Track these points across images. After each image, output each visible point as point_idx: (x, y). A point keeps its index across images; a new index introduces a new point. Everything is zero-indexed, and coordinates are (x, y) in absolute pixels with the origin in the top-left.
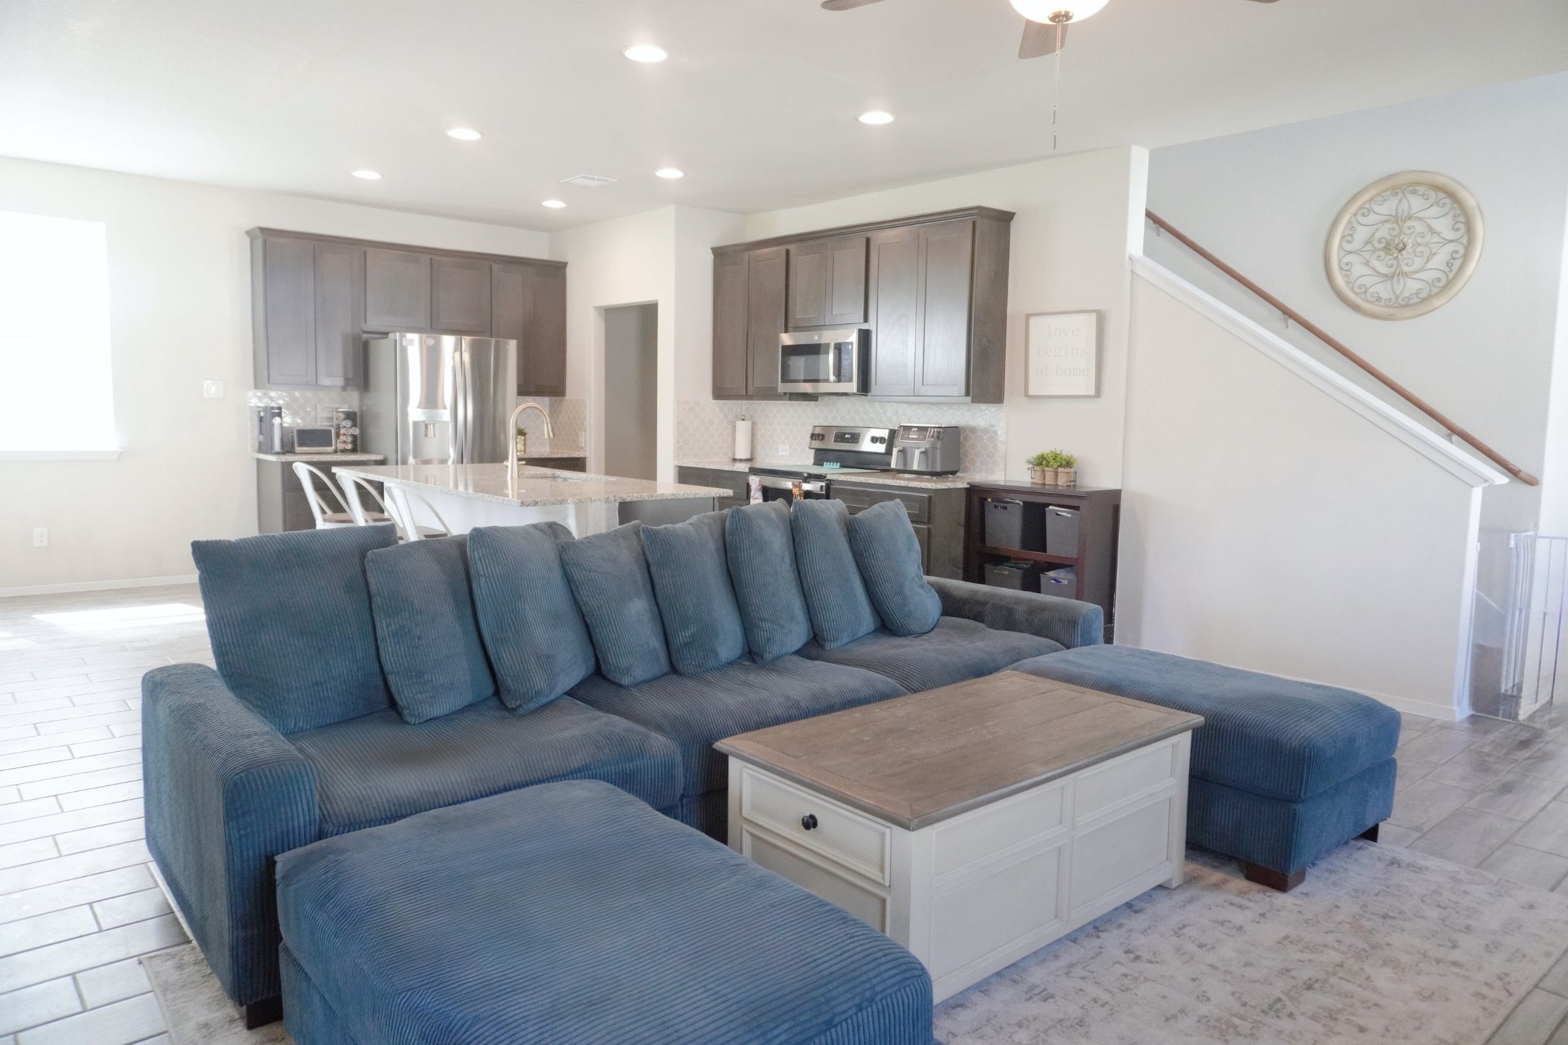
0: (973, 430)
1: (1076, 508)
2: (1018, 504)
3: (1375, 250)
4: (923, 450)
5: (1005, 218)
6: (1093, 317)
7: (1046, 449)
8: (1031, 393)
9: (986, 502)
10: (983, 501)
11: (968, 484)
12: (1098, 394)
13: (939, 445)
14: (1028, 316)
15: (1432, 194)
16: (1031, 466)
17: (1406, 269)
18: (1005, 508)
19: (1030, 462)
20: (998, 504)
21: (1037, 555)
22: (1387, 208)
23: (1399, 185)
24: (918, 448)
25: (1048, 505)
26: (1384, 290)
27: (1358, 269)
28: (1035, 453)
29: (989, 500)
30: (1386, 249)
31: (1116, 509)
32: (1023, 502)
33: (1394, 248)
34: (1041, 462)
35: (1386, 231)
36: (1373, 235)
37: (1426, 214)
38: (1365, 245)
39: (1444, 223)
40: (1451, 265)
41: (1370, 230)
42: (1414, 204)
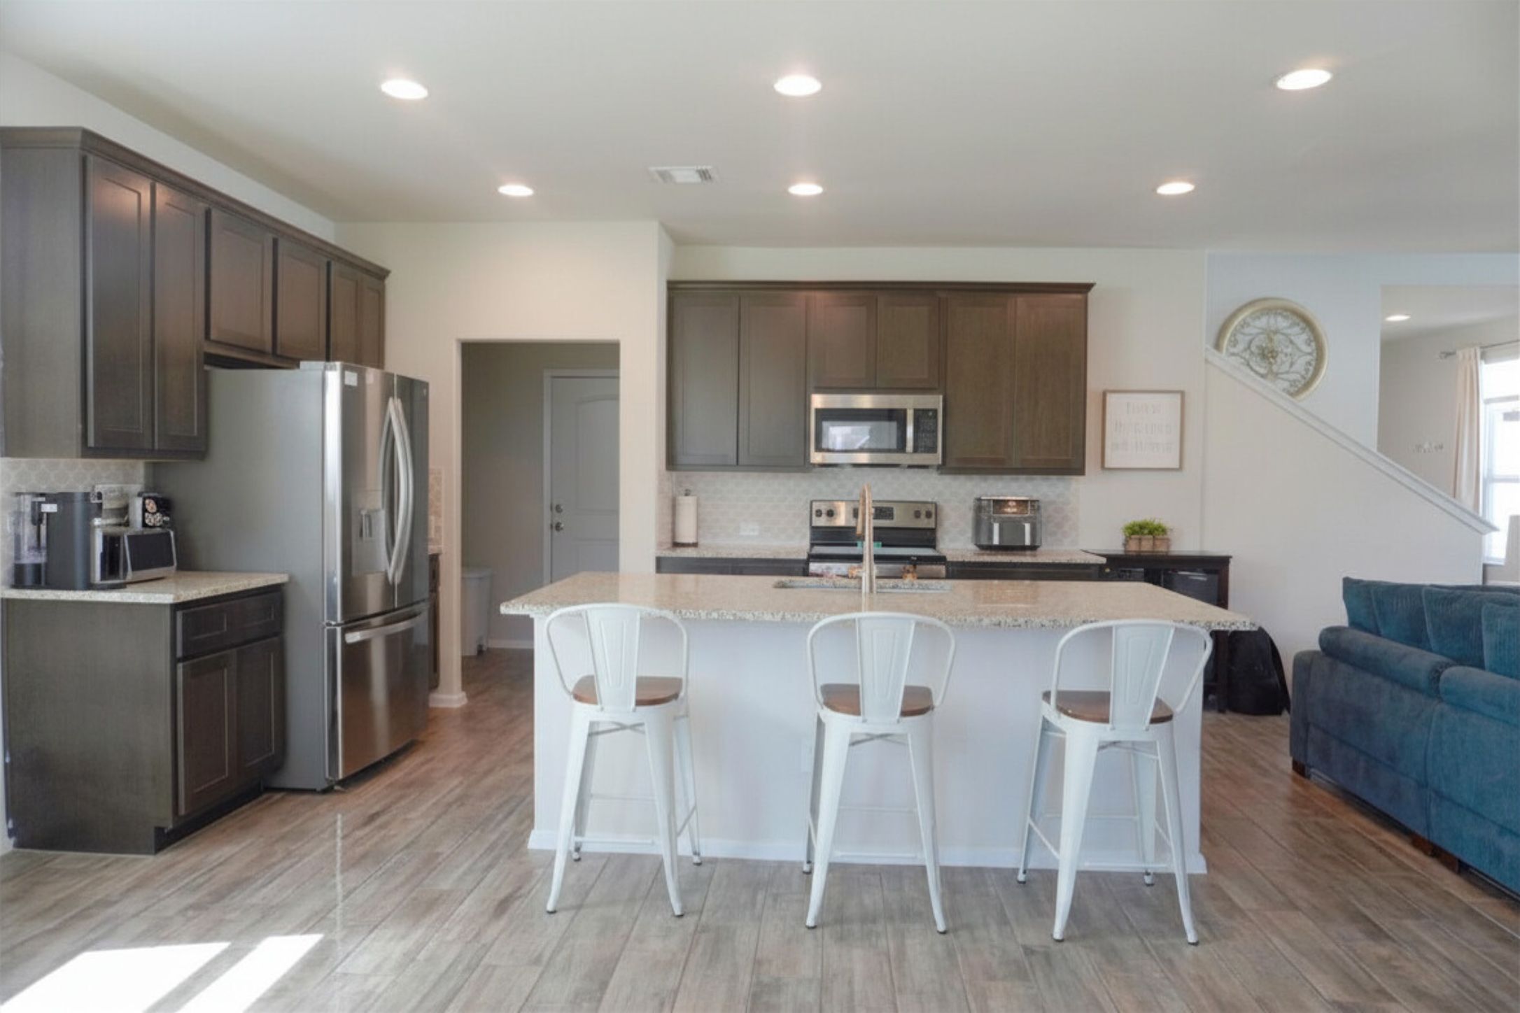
1: (1216, 572)
3: (1253, 354)
6: (1178, 397)
8: (1108, 465)
12: (1181, 467)
14: (1105, 393)
15: (1292, 317)
17: (1276, 371)
23: (1270, 307)
30: (1262, 354)
33: (1267, 354)
35: (1261, 341)
36: (1251, 342)
37: (1289, 331)
38: (1245, 350)
39: (1301, 339)
40: (1307, 370)
41: (1248, 338)
42: (1282, 323)
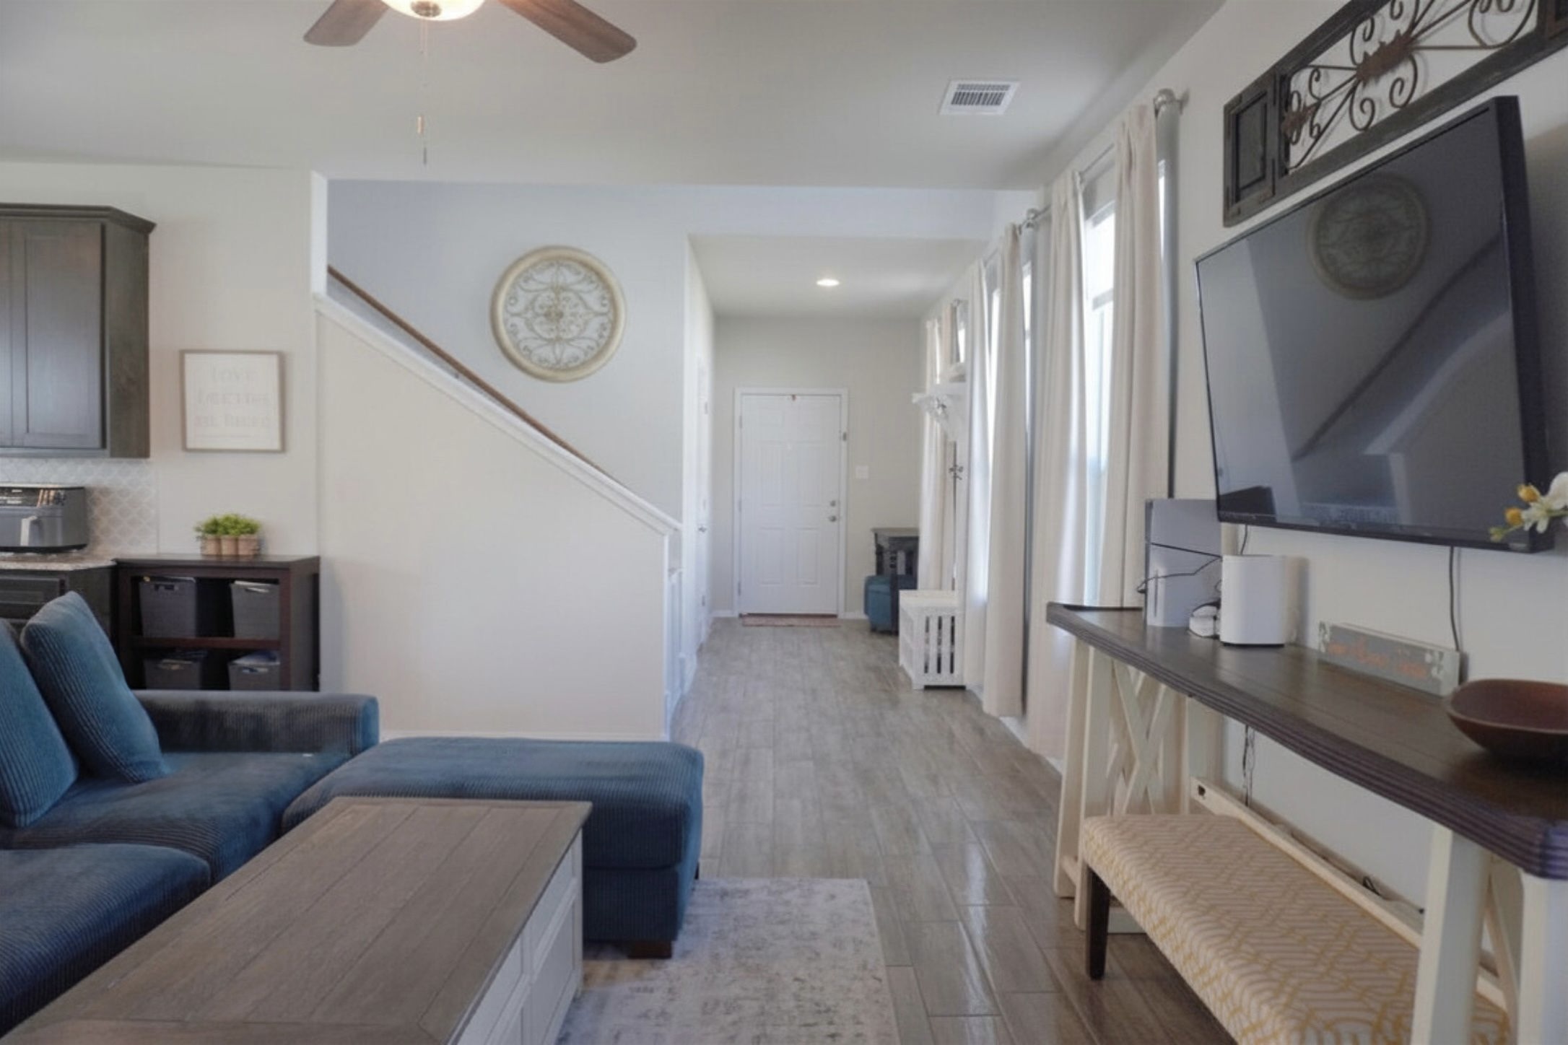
0: (105, 492)
1: (275, 582)
2: (191, 581)
3: (537, 315)
4: (34, 518)
5: (142, 229)
6: (274, 360)
7: (220, 512)
8: (190, 445)
9: (140, 584)
10: (137, 581)
11: (112, 560)
12: (283, 449)
13: (59, 512)
14: (183, 353)
15: (583, 270)
16: (200, 534)
17: (565, 336)
18: (171, 588)
19: (198, 530)
20: (158, 583)
21: (222, 642)
22: (547, 276)
23: (555, 257)
24: (27, 516)
25: (233, 580)
26: (546, 352)
27: (523, 333)
28: (206, 517)
29: (147, 579)
30: (547, 315)
31: (315, 579)
32: (195, 578)
33: (553, 315)
34: (214, 529)
35: (545, 298)
36: (535, 300)
37: (578, 287)
38: (526, 309)
39: (593, 298)
40: (601, 336)
41: (530, 296)
42: (568, 277)
